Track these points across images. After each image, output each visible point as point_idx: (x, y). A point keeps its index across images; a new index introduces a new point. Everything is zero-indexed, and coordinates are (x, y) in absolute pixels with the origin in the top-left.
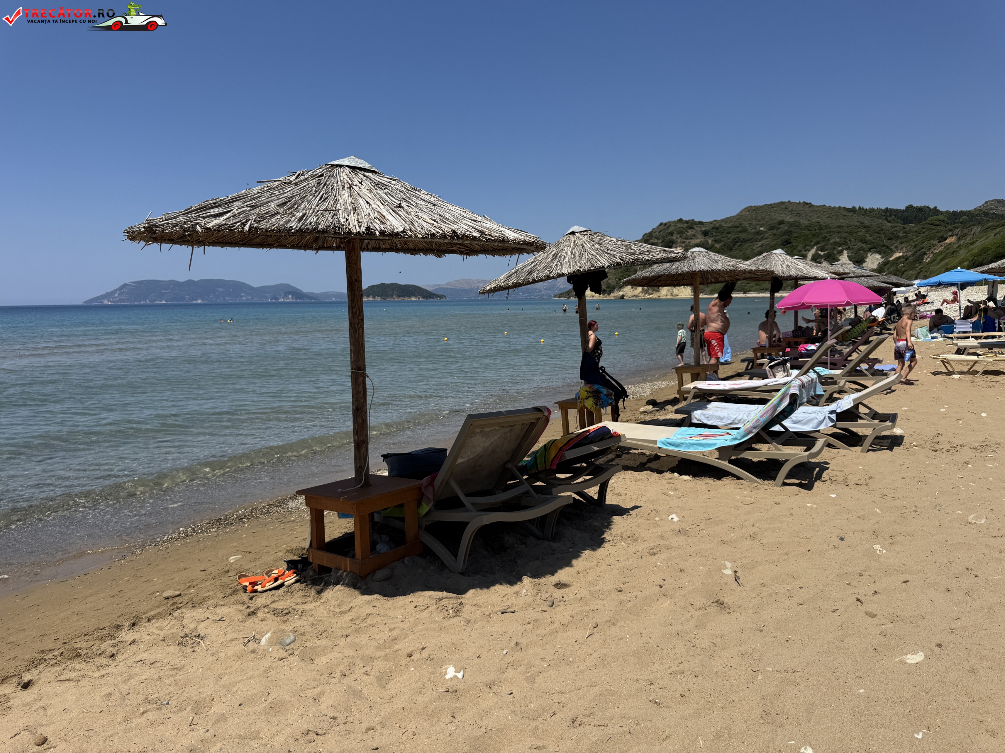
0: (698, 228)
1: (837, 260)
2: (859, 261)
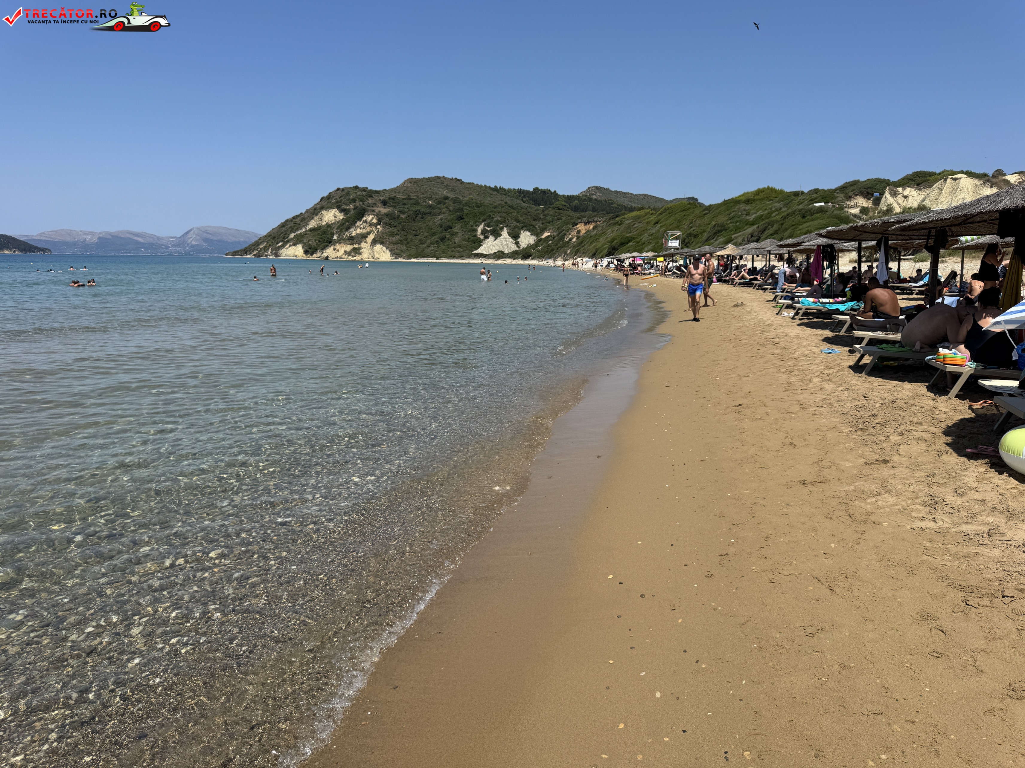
0: (376, 197)
1: (500, 235)
2: (515, 236)
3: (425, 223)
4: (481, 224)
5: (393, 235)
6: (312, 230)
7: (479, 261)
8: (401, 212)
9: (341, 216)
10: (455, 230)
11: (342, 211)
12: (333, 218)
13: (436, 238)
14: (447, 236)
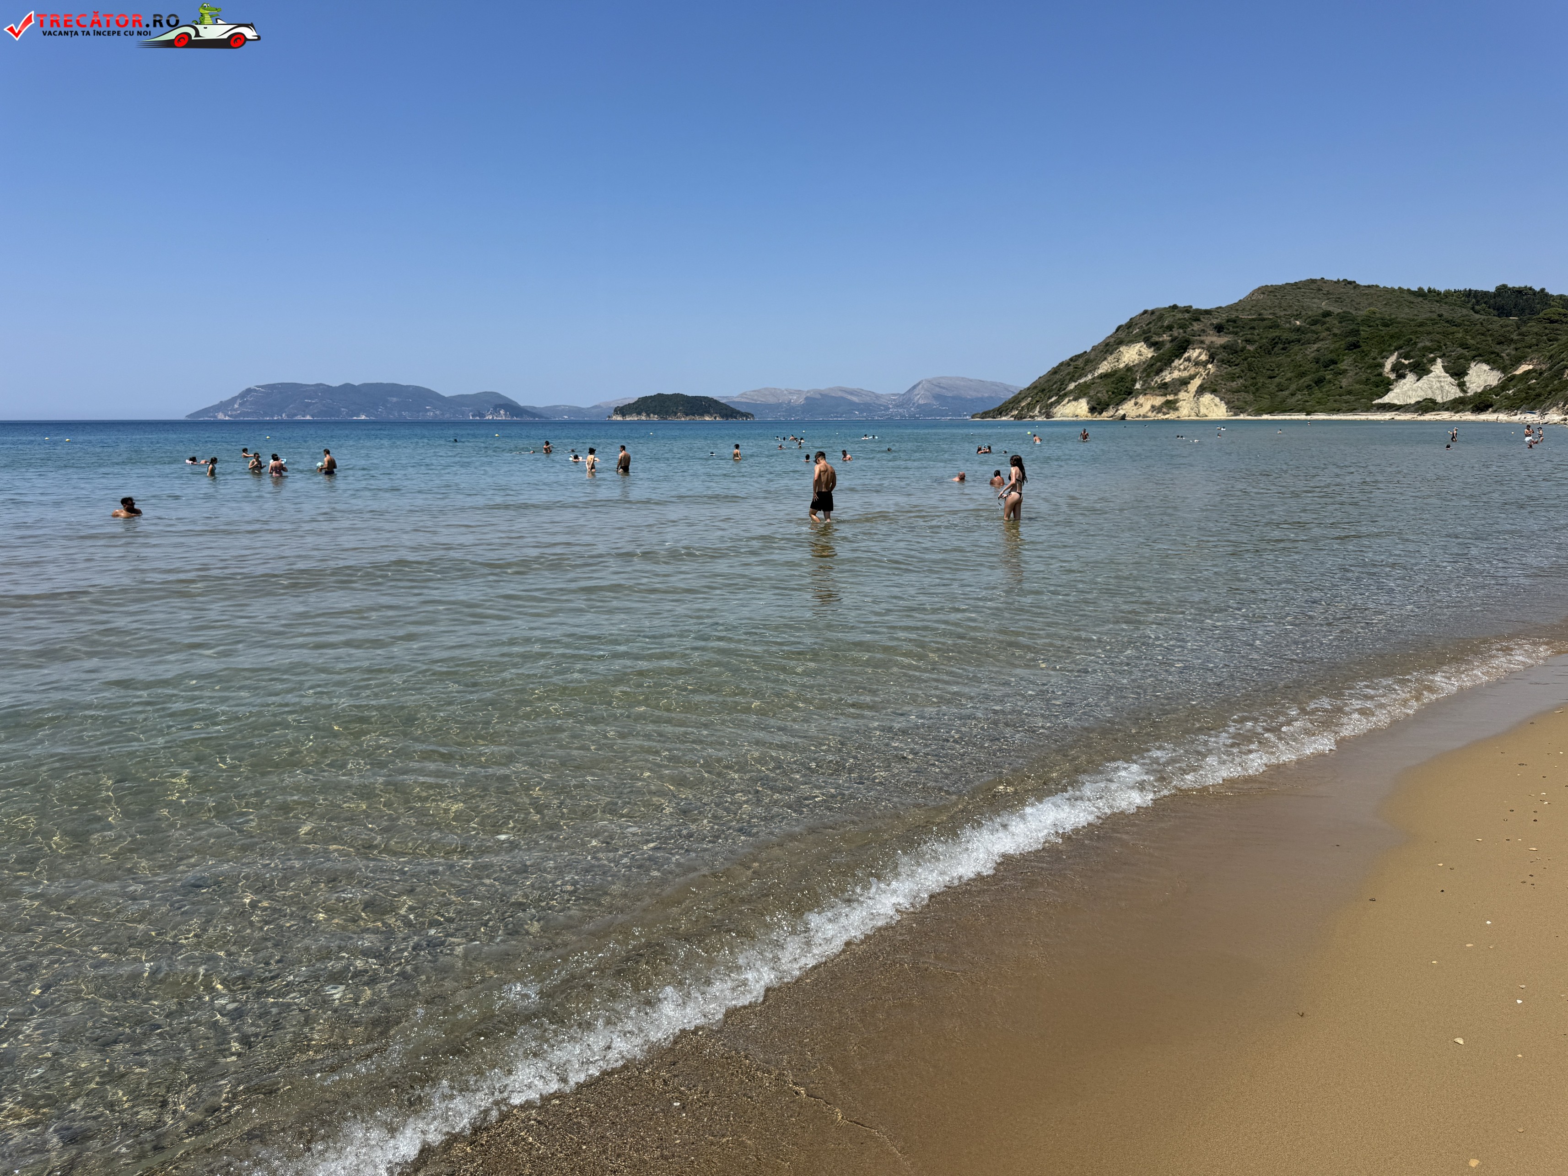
0: (1205, 320)
1: (1428, 372)
2: (1458, 373)
3: (1289, 356)
4: (1392, 354)
5: (1233, 378)
6: (1103, 376)
7: (1388, 416)
8: (1248, 341)
9: (1149, 353)
10: (1343, 366)
11: (1151, 344)
12: (1137, 357)
13: (1306, 380)
14: (1328, 377)
